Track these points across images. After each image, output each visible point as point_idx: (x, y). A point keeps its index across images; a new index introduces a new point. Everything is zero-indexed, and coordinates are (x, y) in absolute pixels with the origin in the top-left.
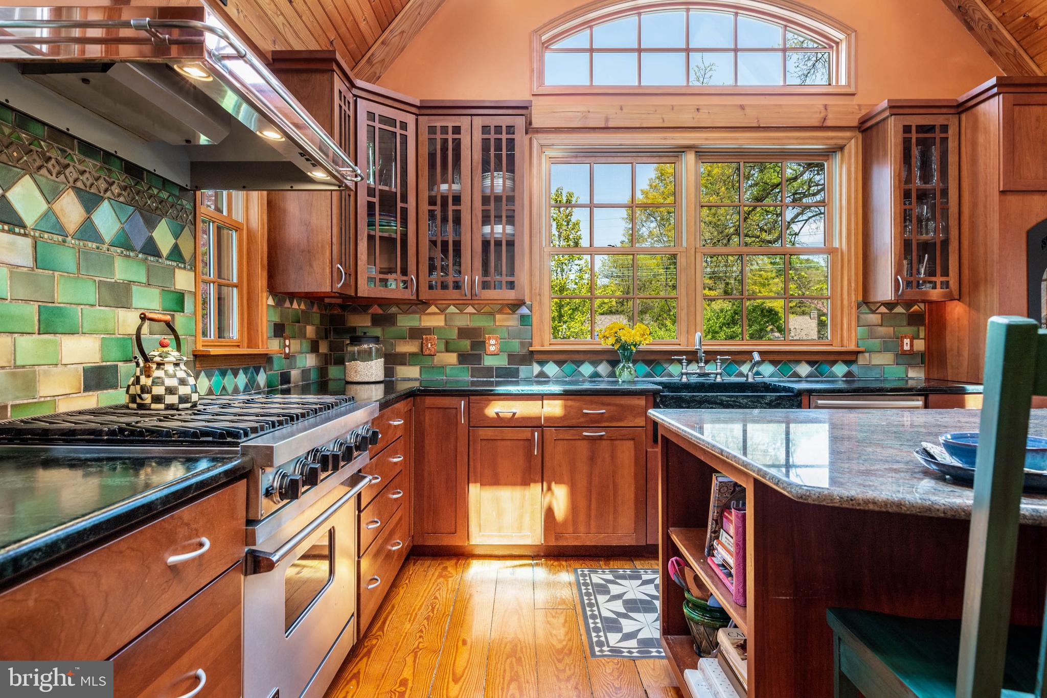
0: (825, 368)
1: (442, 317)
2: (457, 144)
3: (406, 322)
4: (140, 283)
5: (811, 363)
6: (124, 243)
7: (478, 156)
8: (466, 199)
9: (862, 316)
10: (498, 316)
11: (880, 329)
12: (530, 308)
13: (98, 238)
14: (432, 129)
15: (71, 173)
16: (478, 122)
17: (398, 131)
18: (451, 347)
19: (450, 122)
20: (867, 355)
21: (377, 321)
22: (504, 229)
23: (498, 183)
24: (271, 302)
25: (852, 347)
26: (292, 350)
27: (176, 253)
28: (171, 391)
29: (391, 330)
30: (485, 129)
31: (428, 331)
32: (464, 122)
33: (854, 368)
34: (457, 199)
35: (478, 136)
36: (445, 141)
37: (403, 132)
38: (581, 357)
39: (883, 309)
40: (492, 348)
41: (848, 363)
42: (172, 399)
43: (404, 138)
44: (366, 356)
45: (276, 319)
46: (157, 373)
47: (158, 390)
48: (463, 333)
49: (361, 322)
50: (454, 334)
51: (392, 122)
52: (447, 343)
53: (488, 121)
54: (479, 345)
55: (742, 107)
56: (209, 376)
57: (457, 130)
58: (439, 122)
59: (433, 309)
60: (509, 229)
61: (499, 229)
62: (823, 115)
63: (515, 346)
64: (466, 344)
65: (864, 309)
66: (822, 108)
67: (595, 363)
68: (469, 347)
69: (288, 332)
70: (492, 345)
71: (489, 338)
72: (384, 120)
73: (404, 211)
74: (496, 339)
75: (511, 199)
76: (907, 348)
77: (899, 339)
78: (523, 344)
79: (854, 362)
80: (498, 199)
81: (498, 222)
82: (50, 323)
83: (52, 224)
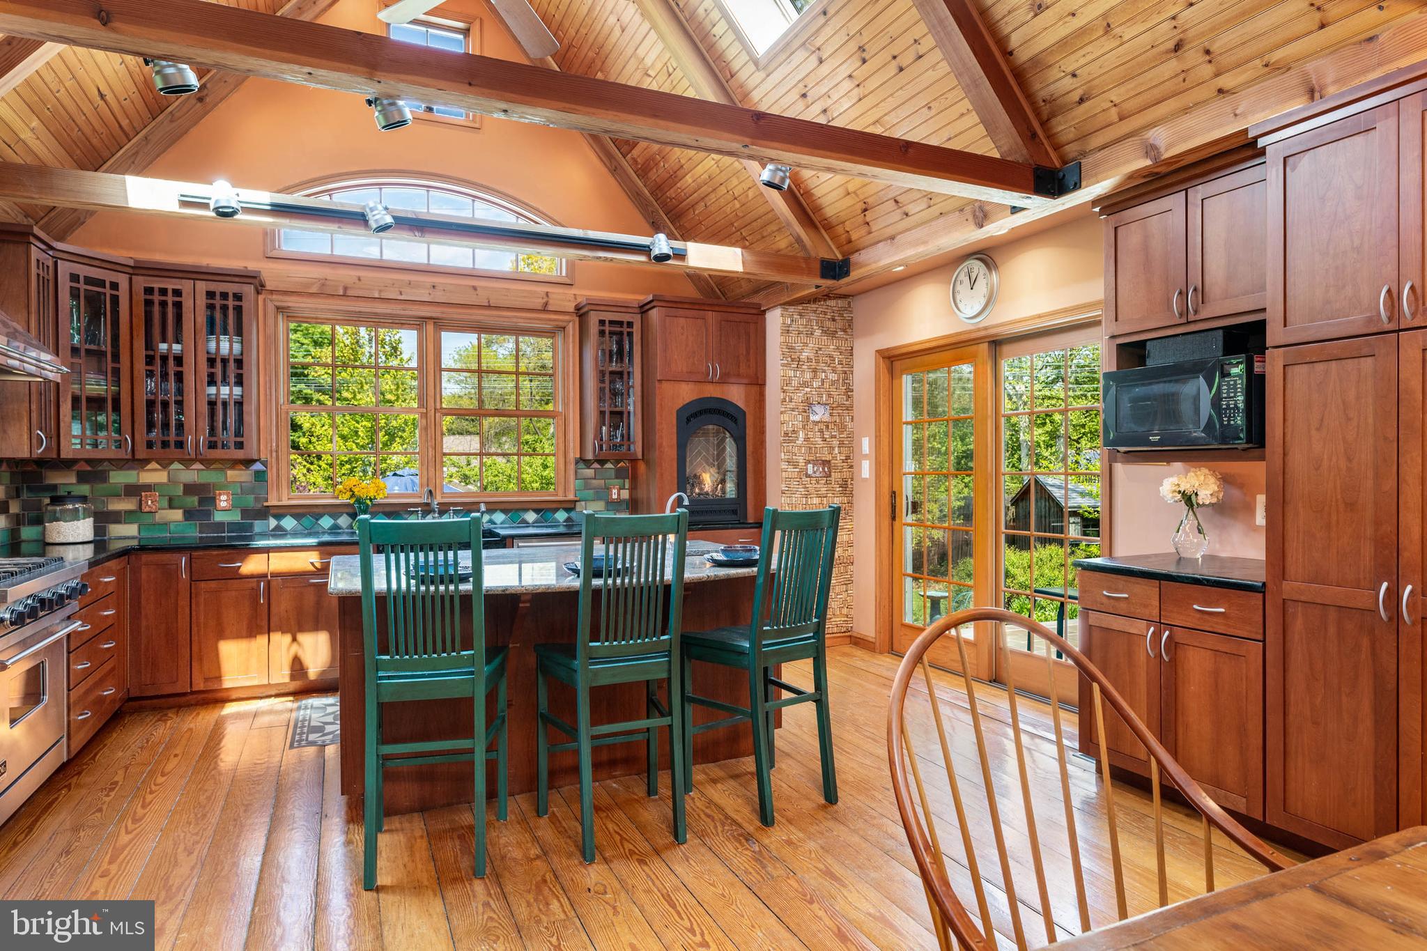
0: (549, 514)
1: (165, 474)
2: (178, 306)
3: (119, 478)
5: (537, 511)
7: (202, 319)
8: (188, 360)
9: (579, 471)
10: (229, 472)
11: (594, 481)
12: (265, 464)
14: (149, 290)
16: (202, 287)
17: (108, 291)
18: (176, 503)
19: (170, 285)
20: (583, 503)
21: (83, 477)
22: (231, 390)
23: (225, 346)
25: (571, 497)
29: (100, 487)
30: (210, 295)
31: (148, 487)
32: (186, 286)
33: (573, 514)
34: (179, 360)
35: (202, 301)
36: (164, 303)
37: (114, 292)
38: (320, 510)
39: (596, 465)
40: (223, 504)
41: (567, 510)
43: (115, 300)
44: (71, 516)
48: (190, 489)
49: (64, 479)
50: (179, 490)
51: (100, 282)
52: (170, 500)
53: (213, 287)
54: (209, 501)
55: (475, 288)
57: (177, 293)
58: (156, 284)
59: (153, 465)
60: (237, 391)
61: (225, 391)
62: (544, 302)
63: (250, 501)
64: (193, 501)
65: (581, 465)
66: (544, 296)
67: (335, 516)
68: (197, 504)
70: (223, 501)
71: (220, 494)
72: (89, 281)
73: (117, 370)
74: (228, 495)
75: (239, 363)
76: (615, 496)
77: (608, 489)
78: (257, 499)
79: (573, 509)
80: (225, 361)
81: (225, 382)
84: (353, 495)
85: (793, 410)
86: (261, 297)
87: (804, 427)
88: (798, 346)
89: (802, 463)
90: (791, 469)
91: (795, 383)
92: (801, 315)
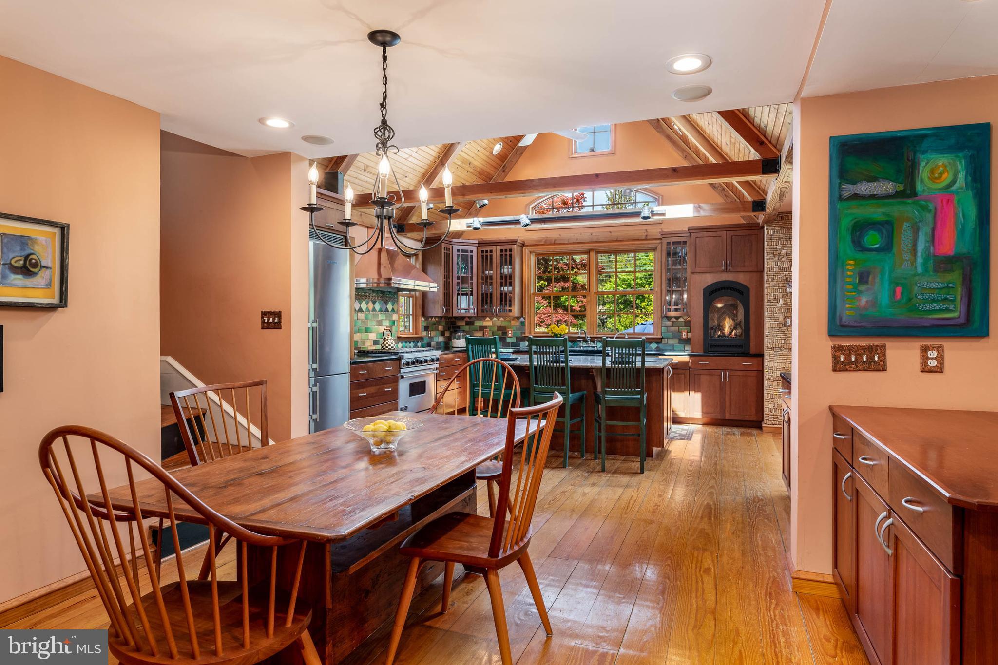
1: (491, 322)
2: (491, 256)
3: (478, 324)
4: (384, 319)
6: (381, 310)
7: (499, 261)
8: (494, 277)
9: (664, 322)
10: (512, 322)
11: (672, 328)
12: (524, 318)
13: (376, 311)
14: (483, 252)
15: (371, 298)
16: (499, 248)
17: (469, 254)
19: (489, 248)
20: (666, 339)
21: (468, 323)
22: (508, 288)
23: (506, 270)
24: (423, 319)
25: (659, 336)
26: (432, 335)
27: (393, 310)
28: (389, 345)
29: (472, 327)
30: (502, 251)
31: (486, 327)
32: (494, 248)
33: (660, 345)
34: (491, 277)
35: (499, 253)
36: (487, 256)
37: (471, 254)
39: (674, 319)
40: (510, 335)
41: (657, 343)
42: (390, 347)
43: (472, 256)
44: (459, 338)
45: (425, 325)
46: (387, 342)
47: (387, 345)
48: (499, 328)
49: (462, 324)
50: (495, 329)
51: (467, 251)
52: (493, 333)
53: (502, 247)
54: (505, 333)
55: (610, 232)
56: (402, 343)
57: (491, 251)
58: (485, 249)
59: (488, 319)
60: (510, 288)
61: (506, 289)
62: (645, 234)
63: (519, 334)
65: (665, 319)
66: (645, 231)
68: (501, 334)
69: (430, 329)
70: (510, 334)
71: (509, 331)
72: (463, 251)
73: (472, 284)
74: (511, 331)
75: (510, 277)
76: (684, 337)
77: (680, 332)
78: (522, 333)
79: (661, 342)
80: (506, 276)
81: (506, 286)
82: (368, 330)
83: (368, 309)
84: (552, 333)
85: (774, 286)
86: (524, 248)
87: (783, 296)
88: (779, 246)
89: (781, 317)
90: (772, 321)
91: (776, 269)
92: (781, 228)
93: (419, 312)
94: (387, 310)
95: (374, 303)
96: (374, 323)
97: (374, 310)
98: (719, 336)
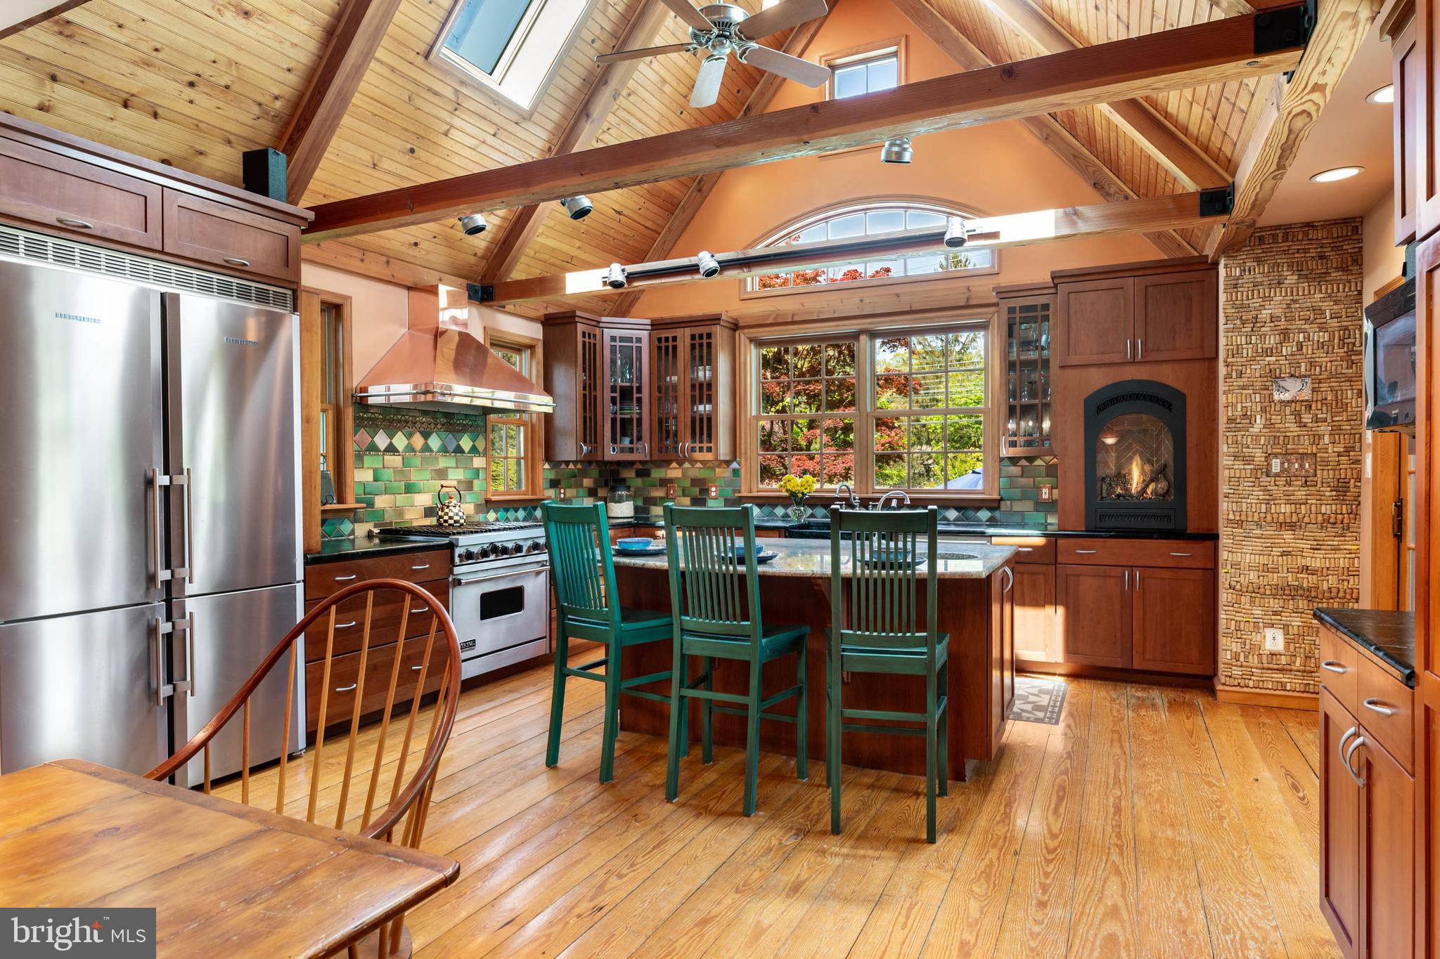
0: (971, 513)
1: (681, 470)
2: (675, 347)
3: (657, 474)
4: (452, 468)
5: (958, 509)
6: (444, 450)
7: (688, 356)
8: (681, 387)
9: (1004, 468)
10: (717, 470)
11: (1021, 480)
12: (739, 464)
13: (431, 451)
14: (659, 340)
15: (418, 425)
16: (688, 332)
17: (634, 345)
18: (686, 493)
19: (670, 334)
20: (1008, 502)
21: (639, 474)
22: (705, 407)
23: (703, 374)
24: (547, 466)
25: (996, 496)
26: (568, 495)
27: (474, 450)
28: (451, 518)
29: (647, 479)
30: (693, 337)
31: (671, 481)
32: (679, 332)
33: (997, 514)
34: (675, 388)
35: (688, 341)
36: (667, 347)
37: (639, 344)
38: (776, 501)
39: (1024, 462)
40: (713, 494)
41: (991, 509)
42: (451, 522)
43: (639, 349)
44: (620, 501)
45: (553, 477)
46: (447, 510)
47: (446, 518)
48: (695, 482)
49: (629, 474)
50: (687, 483)
51: (630, 339)
52: (684, 489)
53: (697, 331)
54: (705, 491)
55: (898, 295)
56: (496, 512)
57: (675, 339)
58: (664, 334)
59: (674, 465)
60: (708, 407)
61: (701, 408)
62: (966, 296)
63: (729, 492)
64: (696, 491)
65: (1007, 462)
66: (965, 290)
67: (786, 506)
68: (698, 493)
69: (563, 483)
70: (714, 492)
71: (712, 486)
72: (622, 339)
73: (639, 400)
74: (716, 487)
75: (709, 385)
76: (1045, 496)
77: (1039, 489)
78: (734, 491)
79: (998, 508)
80: (701, 385)
81: (701, 402)
82: (410, 489)
83: (410, 448)
85: (1243, 388)
86: (737, 333)
87: (1264, 410)
88: (1255, 302)
89: (1259, 456)
90: (1239, 465)
91: (1248, 351)
92: (1259, 261)
93: (540, 453)
94: (459, 450)
95: (426, 436)
96: (427, 475)
97: (427, 448)
98: (1119, 496)
